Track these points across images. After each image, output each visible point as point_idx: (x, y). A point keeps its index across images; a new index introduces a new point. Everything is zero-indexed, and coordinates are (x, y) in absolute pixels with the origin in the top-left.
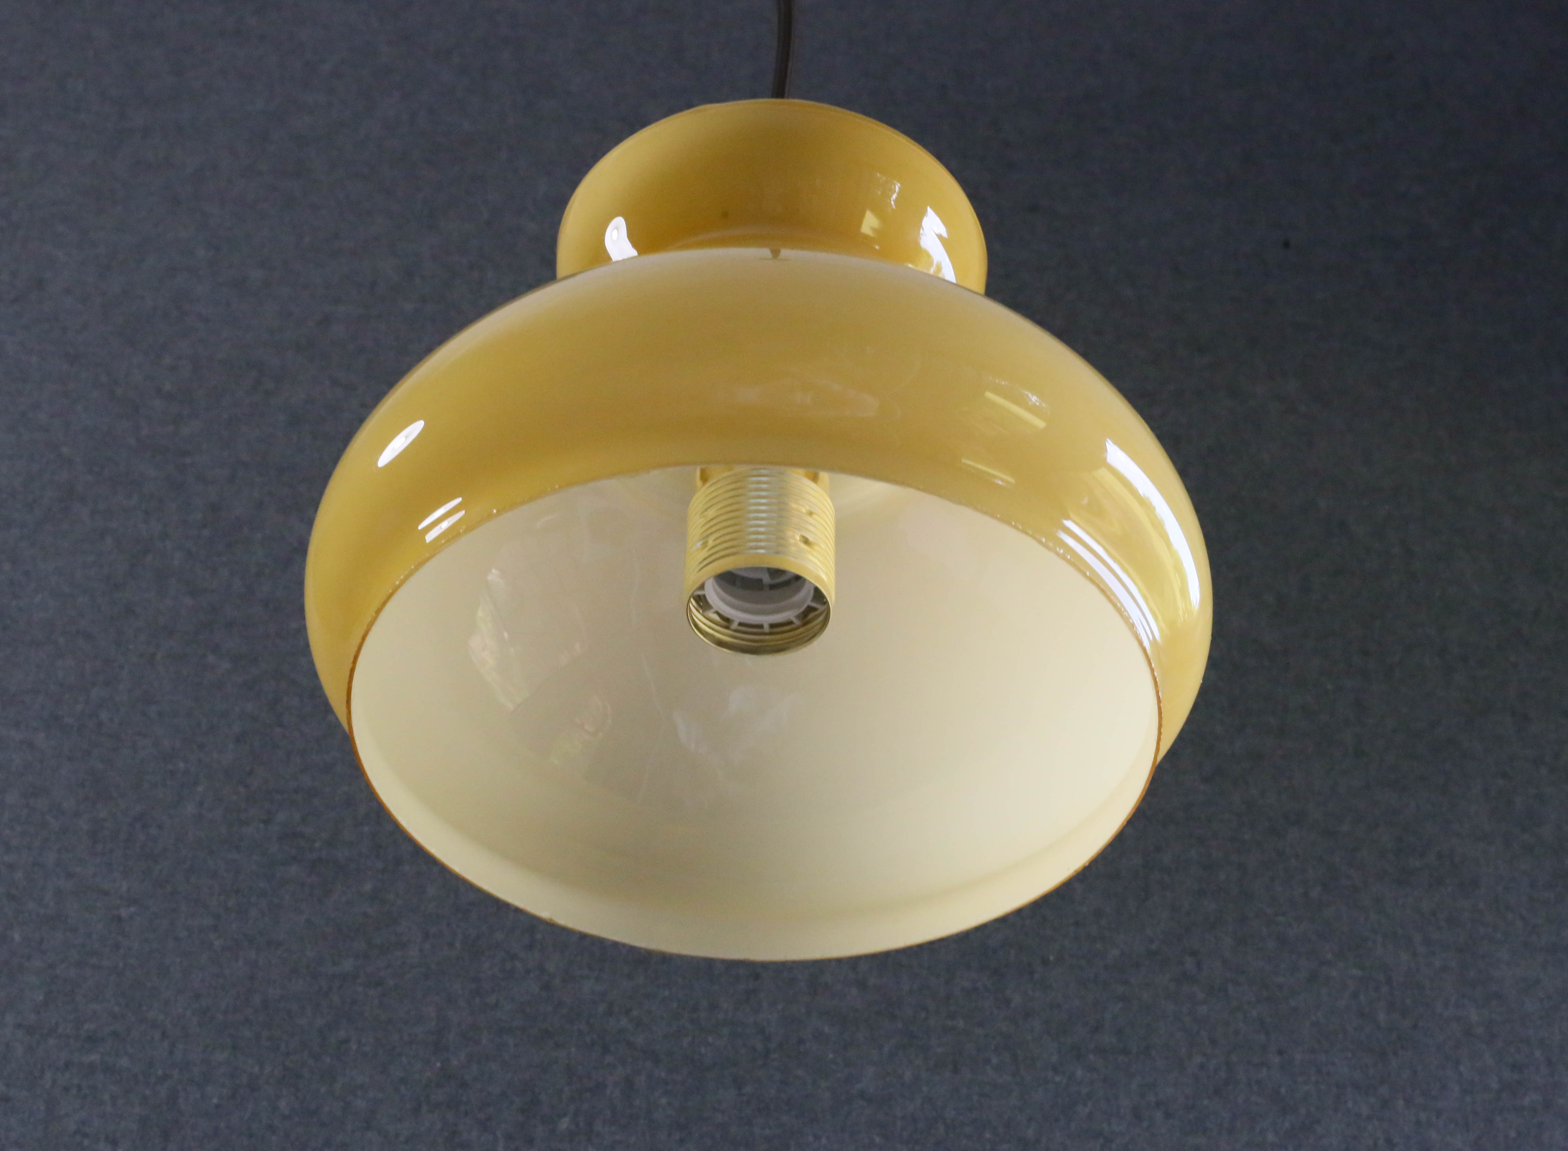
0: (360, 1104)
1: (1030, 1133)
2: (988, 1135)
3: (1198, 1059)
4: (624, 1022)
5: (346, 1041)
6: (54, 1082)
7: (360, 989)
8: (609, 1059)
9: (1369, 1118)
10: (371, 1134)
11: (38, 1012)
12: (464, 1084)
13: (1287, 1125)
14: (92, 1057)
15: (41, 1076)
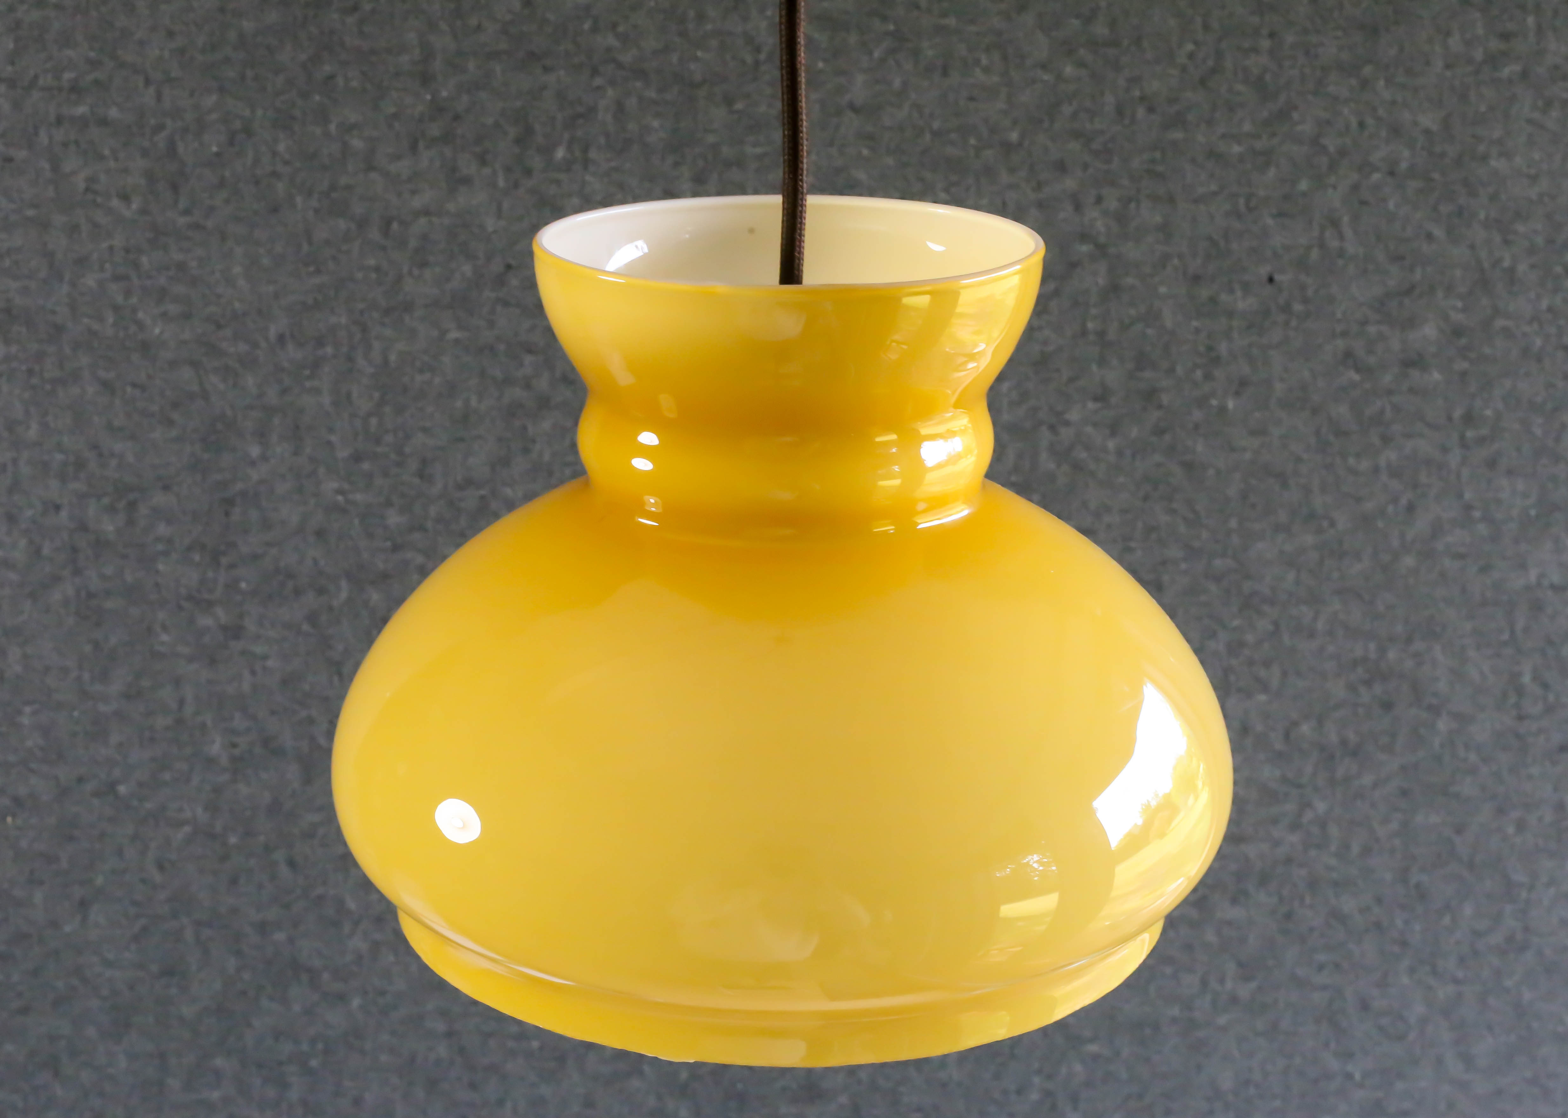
0: (357, 143)
1: (1014, 136)
2: (972, 141)
3: (1190, 47)
4: (611, 41)
6: (51, 138)
7: (335, 16)
8: (598, 81)
9: (1347, 100)
10: (373, 175)
11: (13, 63)
12: (457, 118)
13: (1265, 114)
14: (81, 110)
15: (36, 134)
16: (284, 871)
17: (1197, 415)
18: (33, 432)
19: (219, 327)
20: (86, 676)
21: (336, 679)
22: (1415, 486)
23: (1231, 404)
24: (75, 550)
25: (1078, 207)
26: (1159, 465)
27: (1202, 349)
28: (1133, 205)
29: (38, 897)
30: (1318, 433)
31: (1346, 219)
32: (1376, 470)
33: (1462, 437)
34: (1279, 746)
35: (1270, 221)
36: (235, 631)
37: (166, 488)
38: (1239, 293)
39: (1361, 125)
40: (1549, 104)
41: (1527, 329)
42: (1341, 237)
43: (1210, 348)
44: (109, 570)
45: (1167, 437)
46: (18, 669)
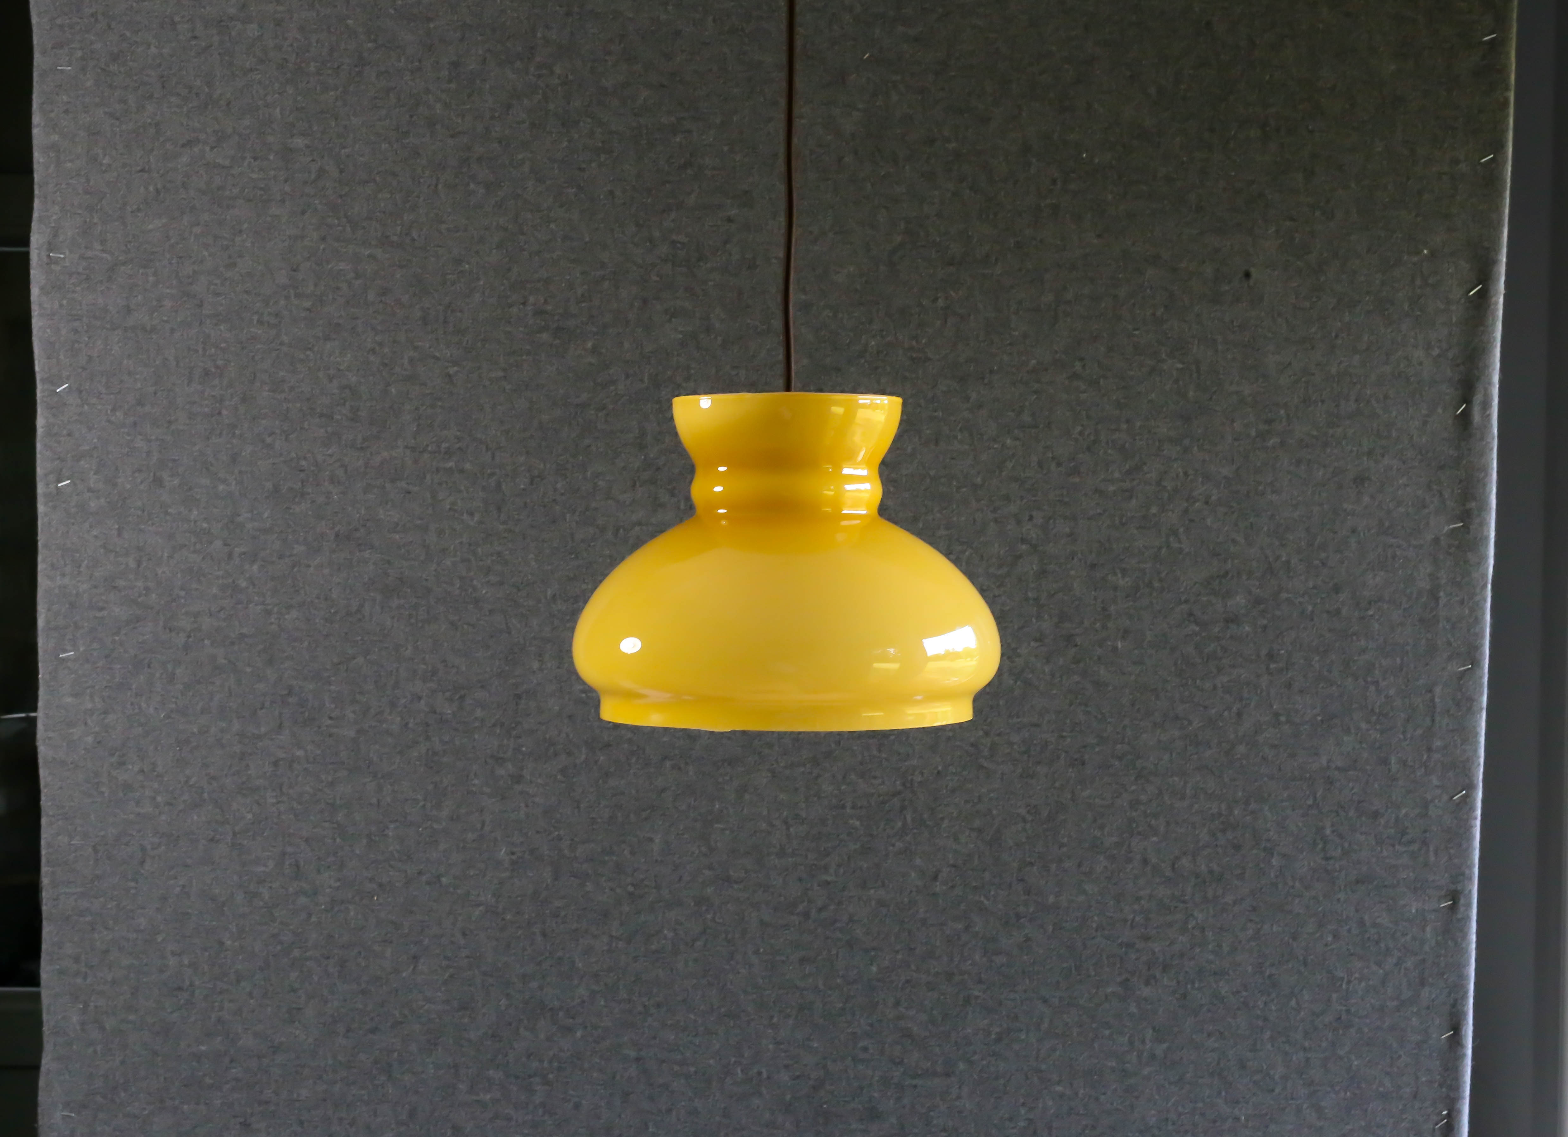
0: (601, 483)
1: (979, 480)
2: (954, 483)
3: (1079, 428)
5: (589, 446)
6: (432, 480)
7: (593, 413)
9: (1176, 459)
10: (610, 502)
11: (415, 438)
12: (658, 469)
13: (1127, 467)
14: (451, 464)
15: (425, 478)
16: (539, 939)
17: (1099, 651)
18: (408, 653)
19: (519, 590)
20: (429, 805)
21: (576, 811)
22: (1241, 699)
23: (1120, 645)
24: (427, 725)
25: (1019, 522)
26: (1077, 683)
27: (1099, 609)
28: (1051, 521)
29: (388, 952)
30: (1175, 664)
31: (1181, 530)
32: (1215, 688)
33: (1268, 668)
34: (1169, 873)
35: (1135, 532)
36: (518, 779)
37: (482, 687)
38: (1120, 575)
39: (1186, 474)
40: (1299, 462)
41: (1301, 600)
42: (1180, 542)
43: (1104, 609)
44: (447, 738)
45: (1081, 665)
46: (389, 799)
